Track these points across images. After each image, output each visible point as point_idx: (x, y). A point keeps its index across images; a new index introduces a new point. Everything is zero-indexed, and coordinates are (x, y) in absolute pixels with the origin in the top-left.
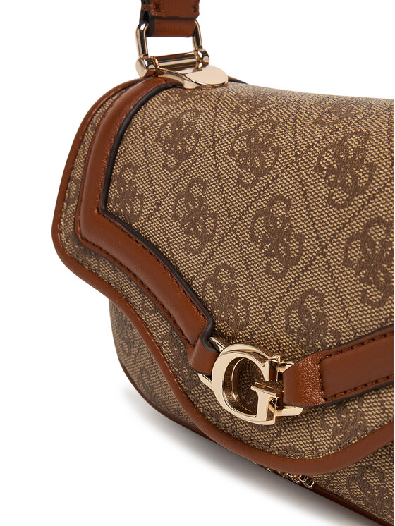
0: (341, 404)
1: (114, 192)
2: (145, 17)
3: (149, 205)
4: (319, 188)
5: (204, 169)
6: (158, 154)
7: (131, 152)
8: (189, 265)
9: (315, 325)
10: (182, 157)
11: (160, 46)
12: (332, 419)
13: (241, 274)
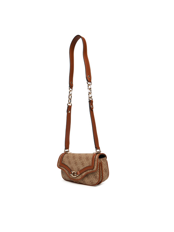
0: (81, 174)
1: (63, 161)
2: (65, 148)
3: (66, 162)
4: (79, 159)
5: (70, 159)
6: (66, 158)
7: (64, 158)
8: (69, 166)
9: (79, 169)
10: (68, 158)
11: (66, 150)
12: (80, 175)
13: (73, 166)
